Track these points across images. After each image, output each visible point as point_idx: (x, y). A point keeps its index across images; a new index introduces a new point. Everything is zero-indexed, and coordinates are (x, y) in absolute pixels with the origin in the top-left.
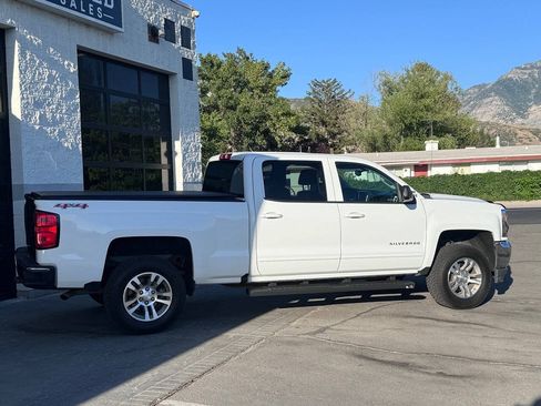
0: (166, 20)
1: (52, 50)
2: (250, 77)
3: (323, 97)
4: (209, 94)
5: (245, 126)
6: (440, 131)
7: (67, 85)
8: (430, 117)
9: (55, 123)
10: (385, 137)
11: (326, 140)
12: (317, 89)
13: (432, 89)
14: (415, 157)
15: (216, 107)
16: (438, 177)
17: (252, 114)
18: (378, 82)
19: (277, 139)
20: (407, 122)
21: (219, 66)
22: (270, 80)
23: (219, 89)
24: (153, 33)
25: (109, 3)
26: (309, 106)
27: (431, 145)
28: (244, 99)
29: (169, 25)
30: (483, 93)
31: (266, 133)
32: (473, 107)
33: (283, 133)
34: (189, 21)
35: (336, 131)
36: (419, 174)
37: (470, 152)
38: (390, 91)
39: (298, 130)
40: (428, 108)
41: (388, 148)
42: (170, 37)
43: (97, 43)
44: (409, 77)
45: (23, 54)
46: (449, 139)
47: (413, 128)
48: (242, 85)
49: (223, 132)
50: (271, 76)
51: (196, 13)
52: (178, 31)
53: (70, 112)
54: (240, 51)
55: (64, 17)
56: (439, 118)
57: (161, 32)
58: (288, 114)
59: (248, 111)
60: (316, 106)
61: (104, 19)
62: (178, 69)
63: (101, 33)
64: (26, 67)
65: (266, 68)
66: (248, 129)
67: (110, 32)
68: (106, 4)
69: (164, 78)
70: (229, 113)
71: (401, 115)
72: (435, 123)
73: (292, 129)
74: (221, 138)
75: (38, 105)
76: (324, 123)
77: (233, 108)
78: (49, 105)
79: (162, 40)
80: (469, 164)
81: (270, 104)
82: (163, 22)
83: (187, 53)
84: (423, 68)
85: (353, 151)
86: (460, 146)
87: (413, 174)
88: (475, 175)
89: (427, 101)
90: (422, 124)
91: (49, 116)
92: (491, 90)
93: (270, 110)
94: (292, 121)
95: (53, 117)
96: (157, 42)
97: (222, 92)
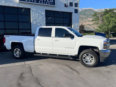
0: (70, 2)
1: (39, 11)
7: (42, 16)
9: (39, 23)
25: (52, 1)
34: (77, 2)
52: (74, 4)
53: (43, 21)
61: (50, 4)
63: (51, 7)
68: (51, 2)
75: (35, 20)
78: (38, 20)
83: (76, 8)
95: (39, 22)
96: (67, 7)
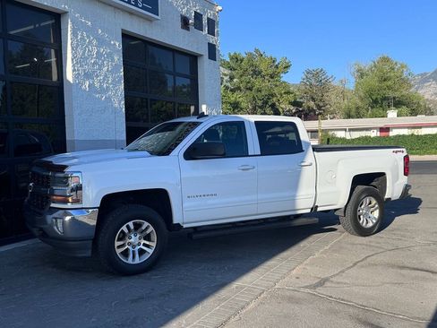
0: (196, 12)
1: (100, 31)
2: (262, 67)
3: (313, 82)
4: (235, 80)
5: (258, 101)
6: (398, 104)
7: (113, 60)
8: (391, 94)
10: (357, 108)
11: (315, 111)
12: (309, 76)
13: (392, 74)
14: (380, 122)
15: (239, 88)
16: (398, 137)
17: (263, 93)
18: (352, 70)
19: (281, 110)
20: (374, 97)
21: (242, 61)
22: (277, 70)
23: (241, 76)
24: (185, 22)
26: (303, 87)
27: (392, 114)
28: (258, 83)
29: (198, 17)
30: (425, 79)
31: (273, 106)
32: (417, 89)
33: (284, 106)
34: (214, 14)
35: (321, 104)
36: (384, 134)
37: (421, 119)
38: (362, 76)
39: (295, 104)
40: (389, 88)
41: (359, 116)
42: (199, 26)
43: (139, 28)
44: (375, 66)
45: (74, 34)
46: (404, 109)
47: (378, 101)
48: (257, 73)
49: (243, 105)
50: (277, 67)
51: (220, 8)
52: (205, 22)
53: (115, 83)
54: (257, 51)
55: (110, 5)
56: (397, 94)
57: (190, 21)
58: (288, 93)
59: (260, 91)
60: (308, 87)
61: (143, 8)
62: (204, 51)
63: (142, 20)
64: (78, 45)
65: (274, 61)
66: (260, 103)
67: (150, 20)
69: (194, 58)
70: (248, 92)
71: (370, 93)
72: (394, 98)
73: (291, 103)
74: (241, 109)
75: (88, 76)
76: (313, 99)
77: (250, 89)
78: (97, 76)
79: (192, 27)
80: (421, 127)
81: (276, 86)
82: (193, 14)
83: (212, 39)
84: (385, 60)
85: (334, 117)
86: (412, 114)
87: (379, 135)
88: (426, 135)
89: (389, 83)
90: (385, 99)
91: (97, 85)
92: (430, 77)
93: (276, 91)
94: (291, 98)
95: (101, 86)
96: (188, 29)
97: (243, 78)
